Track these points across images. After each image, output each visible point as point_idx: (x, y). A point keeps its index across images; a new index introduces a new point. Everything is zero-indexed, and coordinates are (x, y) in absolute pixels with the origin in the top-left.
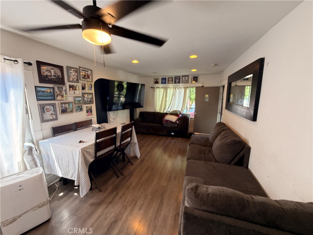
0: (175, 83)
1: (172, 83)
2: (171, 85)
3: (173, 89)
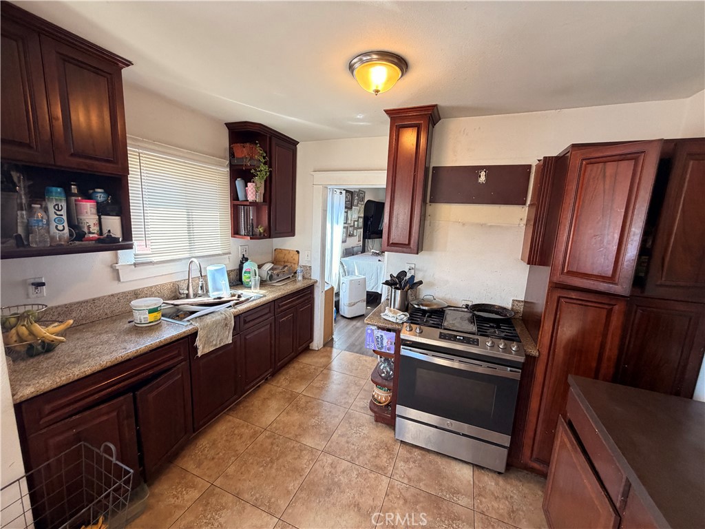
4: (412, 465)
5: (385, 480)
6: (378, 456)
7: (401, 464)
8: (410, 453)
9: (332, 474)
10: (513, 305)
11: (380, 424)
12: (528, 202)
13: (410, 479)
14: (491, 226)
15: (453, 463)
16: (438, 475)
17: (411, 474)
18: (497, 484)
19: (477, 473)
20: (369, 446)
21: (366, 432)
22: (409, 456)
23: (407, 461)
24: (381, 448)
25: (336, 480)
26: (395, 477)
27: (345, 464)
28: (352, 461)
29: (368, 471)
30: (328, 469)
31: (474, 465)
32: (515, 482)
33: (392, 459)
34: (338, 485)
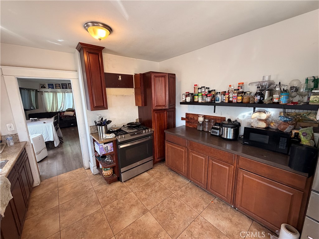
0: (63, 88)
1: (60, 89)
2: (59, 90)
3: (63, 93)
4: (134, 184)
5: (132, 193)
6: (122, 191)
7: (131, 186)
8: (130, 182)
9: (115, 208)
10: (136, 121)
11: (112, 184)
12: (134, 87)
13: (137, 187)
14: (125, 96)
15: (142, 175)
16: (142, 180)
17: (136, 186)
18: (153, 171)
19: (148, 172)
20: (117, 191)
21: (110, 189)
22: (130, 183)
23: (131, 184)
24: (121, 188)
25: (118, 208)
26: (133, 190)
27: (115, 203)
28: (116, 199)
29: (125, 196)
30: (112, 209)
31: (146, 171)
32: (156, 168)
33: (127, 187)
34: (121, 208)
